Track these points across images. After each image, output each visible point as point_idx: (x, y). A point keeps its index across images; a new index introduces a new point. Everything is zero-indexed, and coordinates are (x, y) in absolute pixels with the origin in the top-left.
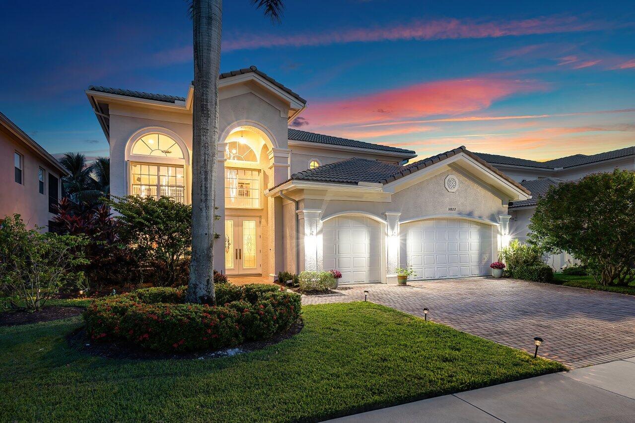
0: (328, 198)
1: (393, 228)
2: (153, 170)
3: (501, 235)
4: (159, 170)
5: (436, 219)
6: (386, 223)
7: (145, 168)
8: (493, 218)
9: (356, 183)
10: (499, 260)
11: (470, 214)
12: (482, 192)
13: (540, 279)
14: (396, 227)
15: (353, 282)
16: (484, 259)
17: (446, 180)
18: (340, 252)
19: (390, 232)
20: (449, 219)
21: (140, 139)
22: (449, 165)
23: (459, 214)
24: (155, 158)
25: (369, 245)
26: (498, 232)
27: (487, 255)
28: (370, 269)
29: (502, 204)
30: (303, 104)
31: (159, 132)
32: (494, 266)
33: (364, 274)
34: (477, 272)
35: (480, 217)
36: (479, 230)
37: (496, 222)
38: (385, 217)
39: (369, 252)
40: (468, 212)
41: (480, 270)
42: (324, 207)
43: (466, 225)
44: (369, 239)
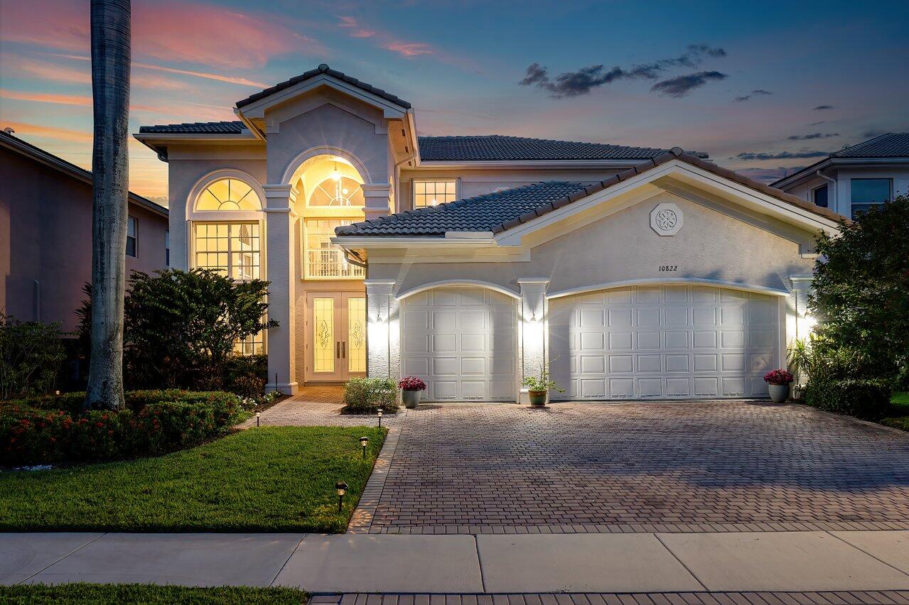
0: (408, 261)
1: (533, 307)
2: (223, 229)
3: (797, 315)
4: (229, 230)
5: (637, 288)
6: (519, 298)
7: (212, 228)
8: (775, 281)
9: (442, 234)
10: (790, 367)
11: (714, 276)
12: (744, 231)
13: (845, 407)
14: (540, 304)
15: (462, 400)
16: (758, 364)
17: (654, 215)
18: (437, 349)
19: (527, 315)
20: (668, 287)
21: (206, 188)
22: (657, 183)
23: (686, 277)
24: (225, 213)
25: (492, 337)
26: (788, 309)
27: (767, 356)
28: (494, 377)
29: (801, 252)
30: (404, 110)
31: (230, 177)
32: (773, 378)
33: (482, 384)
34: (737, 389)
35: (739, 281)
36: (743, 307)
37: (783, 289)
38: (517, 289)
39: (492, 348)
40: (709, 272)
41: (746, 384)
42: (402, 275)
43: (710, 299)
44: (492, 326)
